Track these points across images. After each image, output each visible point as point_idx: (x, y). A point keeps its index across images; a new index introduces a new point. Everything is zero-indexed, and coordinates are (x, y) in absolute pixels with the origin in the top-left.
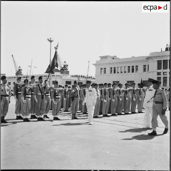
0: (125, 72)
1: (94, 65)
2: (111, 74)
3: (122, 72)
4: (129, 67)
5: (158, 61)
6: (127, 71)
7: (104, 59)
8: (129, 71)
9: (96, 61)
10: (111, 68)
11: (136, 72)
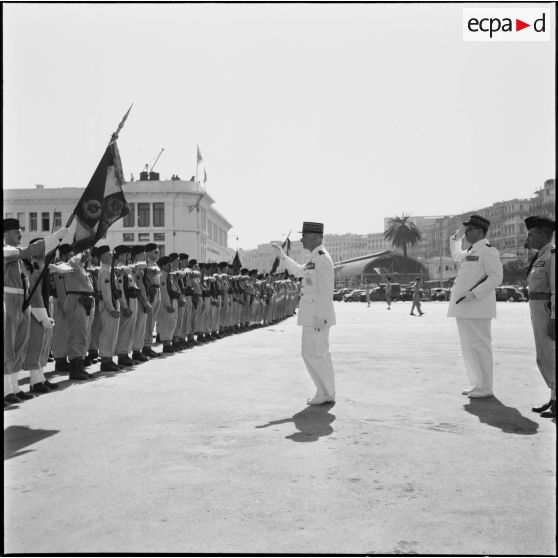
4: (33, 211)
8: (33, 227)
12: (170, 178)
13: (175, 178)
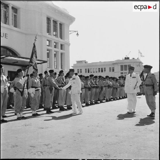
5: (121, 65)
6: (98, 71)
10: (86, 69)
11: (104, 72)
12: (132, 59)
13: (133, 59)
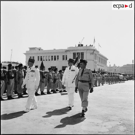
0: (49, 60)
1: (25, 54)
2: (38, 61)
3: (47, 60)
4: (52, 56)
7: (32, 50)
8: (52, 60)
9: (26, 51)
10: (39, 57)
12: (85, 46)
